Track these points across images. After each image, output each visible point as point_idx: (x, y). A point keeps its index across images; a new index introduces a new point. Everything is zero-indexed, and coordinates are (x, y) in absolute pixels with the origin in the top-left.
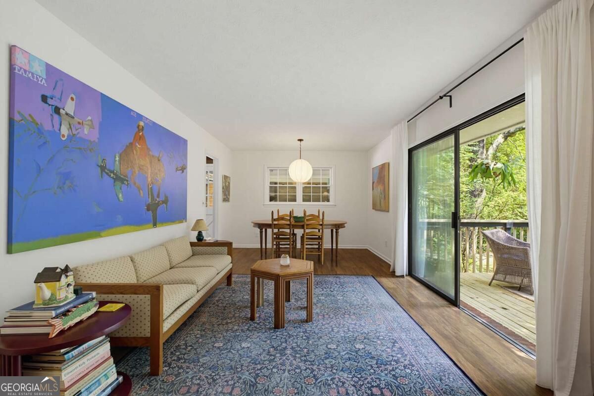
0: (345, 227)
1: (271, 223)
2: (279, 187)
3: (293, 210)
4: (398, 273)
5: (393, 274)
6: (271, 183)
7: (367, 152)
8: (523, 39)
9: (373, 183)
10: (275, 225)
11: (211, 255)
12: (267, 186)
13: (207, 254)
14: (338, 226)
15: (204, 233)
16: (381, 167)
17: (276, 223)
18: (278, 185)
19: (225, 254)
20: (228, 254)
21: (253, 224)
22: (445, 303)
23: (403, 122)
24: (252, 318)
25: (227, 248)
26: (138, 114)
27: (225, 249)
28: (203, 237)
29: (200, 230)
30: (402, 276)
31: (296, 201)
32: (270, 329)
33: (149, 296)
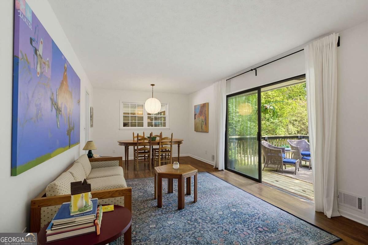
0: (182, 143)
1: (137, 142)
2: (131, 116)
3: (152, 133)
4: (220, 169)
5: (216, 169)
6: (124, 113)
7: (189, 95)
8: (303, 49)
9: (195, 115)
10: (139, 143)
11: (106, 168)
12: (122, 115)
13: (103, 167)
14: (179, 143)
15: (93, 152)
16: (202, 105)
17: (139, 142)
18: (130, 115)
19: (117, 166)
20: (119, 166)
21: (119, 143)
22: (253, 181)
23: (223, 80)
24: (159, 206)
25: (118, 161)
26: (65, 58)
27: (117, 162)
28: (93, 155)
29: (90, 150)
30: (222, 170)
31: (143, 126)
32: (177, 210)
33: (124, 197)
